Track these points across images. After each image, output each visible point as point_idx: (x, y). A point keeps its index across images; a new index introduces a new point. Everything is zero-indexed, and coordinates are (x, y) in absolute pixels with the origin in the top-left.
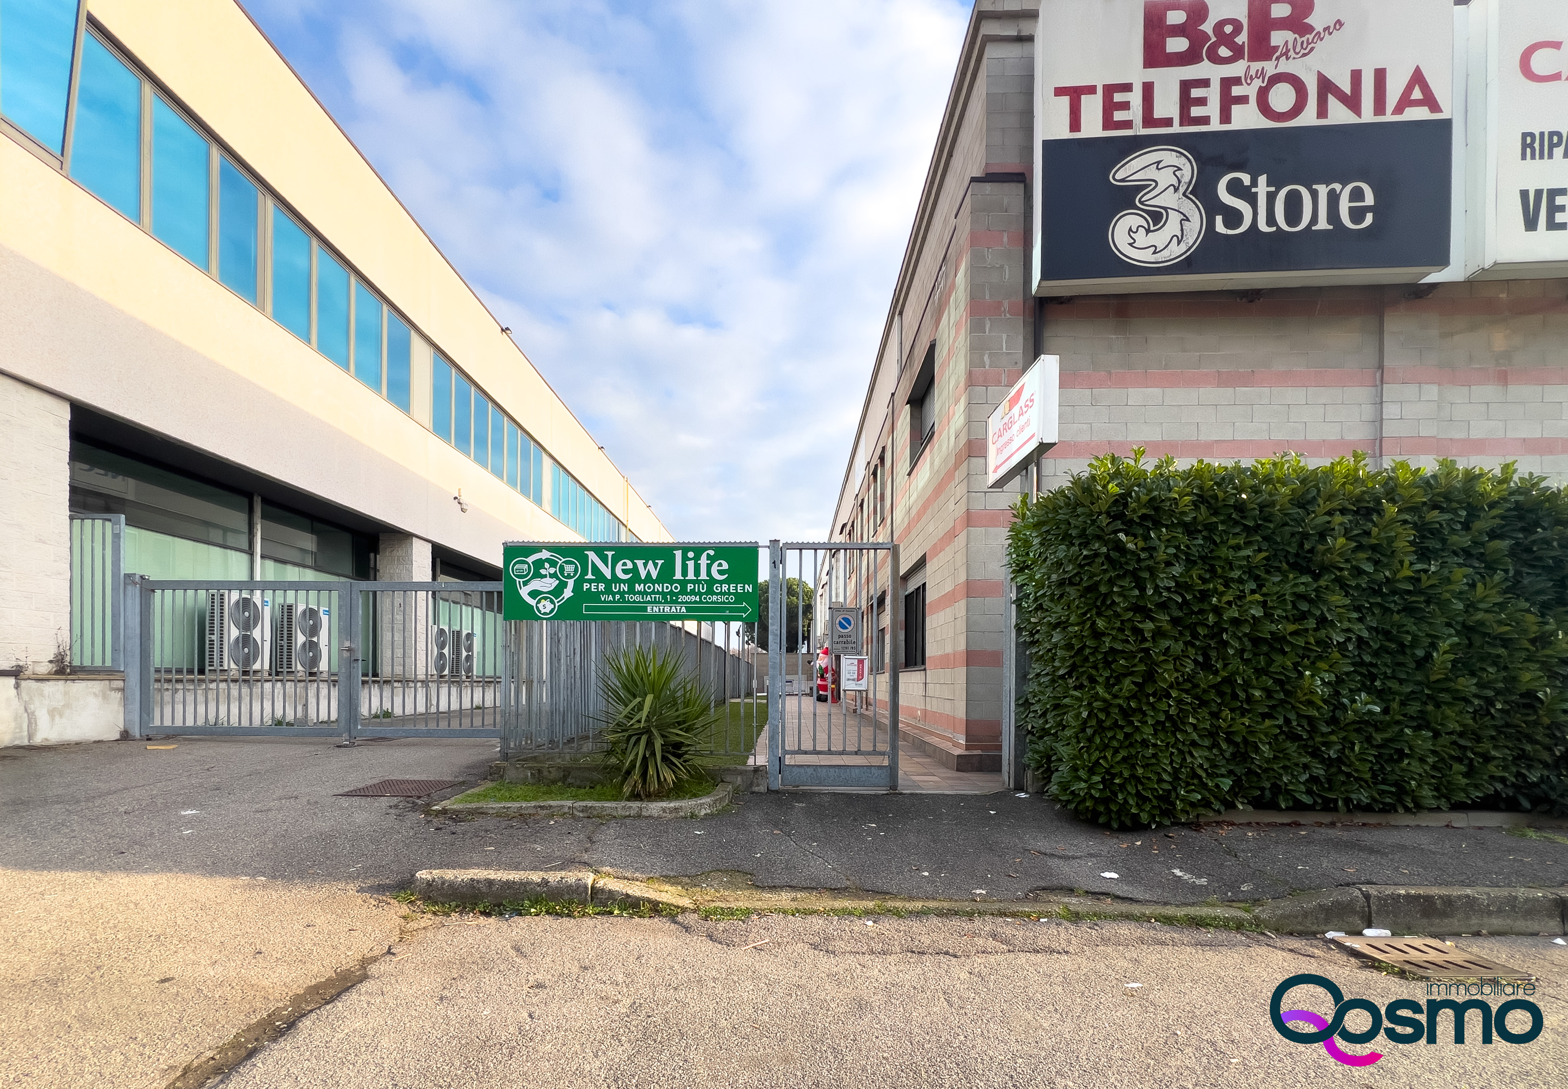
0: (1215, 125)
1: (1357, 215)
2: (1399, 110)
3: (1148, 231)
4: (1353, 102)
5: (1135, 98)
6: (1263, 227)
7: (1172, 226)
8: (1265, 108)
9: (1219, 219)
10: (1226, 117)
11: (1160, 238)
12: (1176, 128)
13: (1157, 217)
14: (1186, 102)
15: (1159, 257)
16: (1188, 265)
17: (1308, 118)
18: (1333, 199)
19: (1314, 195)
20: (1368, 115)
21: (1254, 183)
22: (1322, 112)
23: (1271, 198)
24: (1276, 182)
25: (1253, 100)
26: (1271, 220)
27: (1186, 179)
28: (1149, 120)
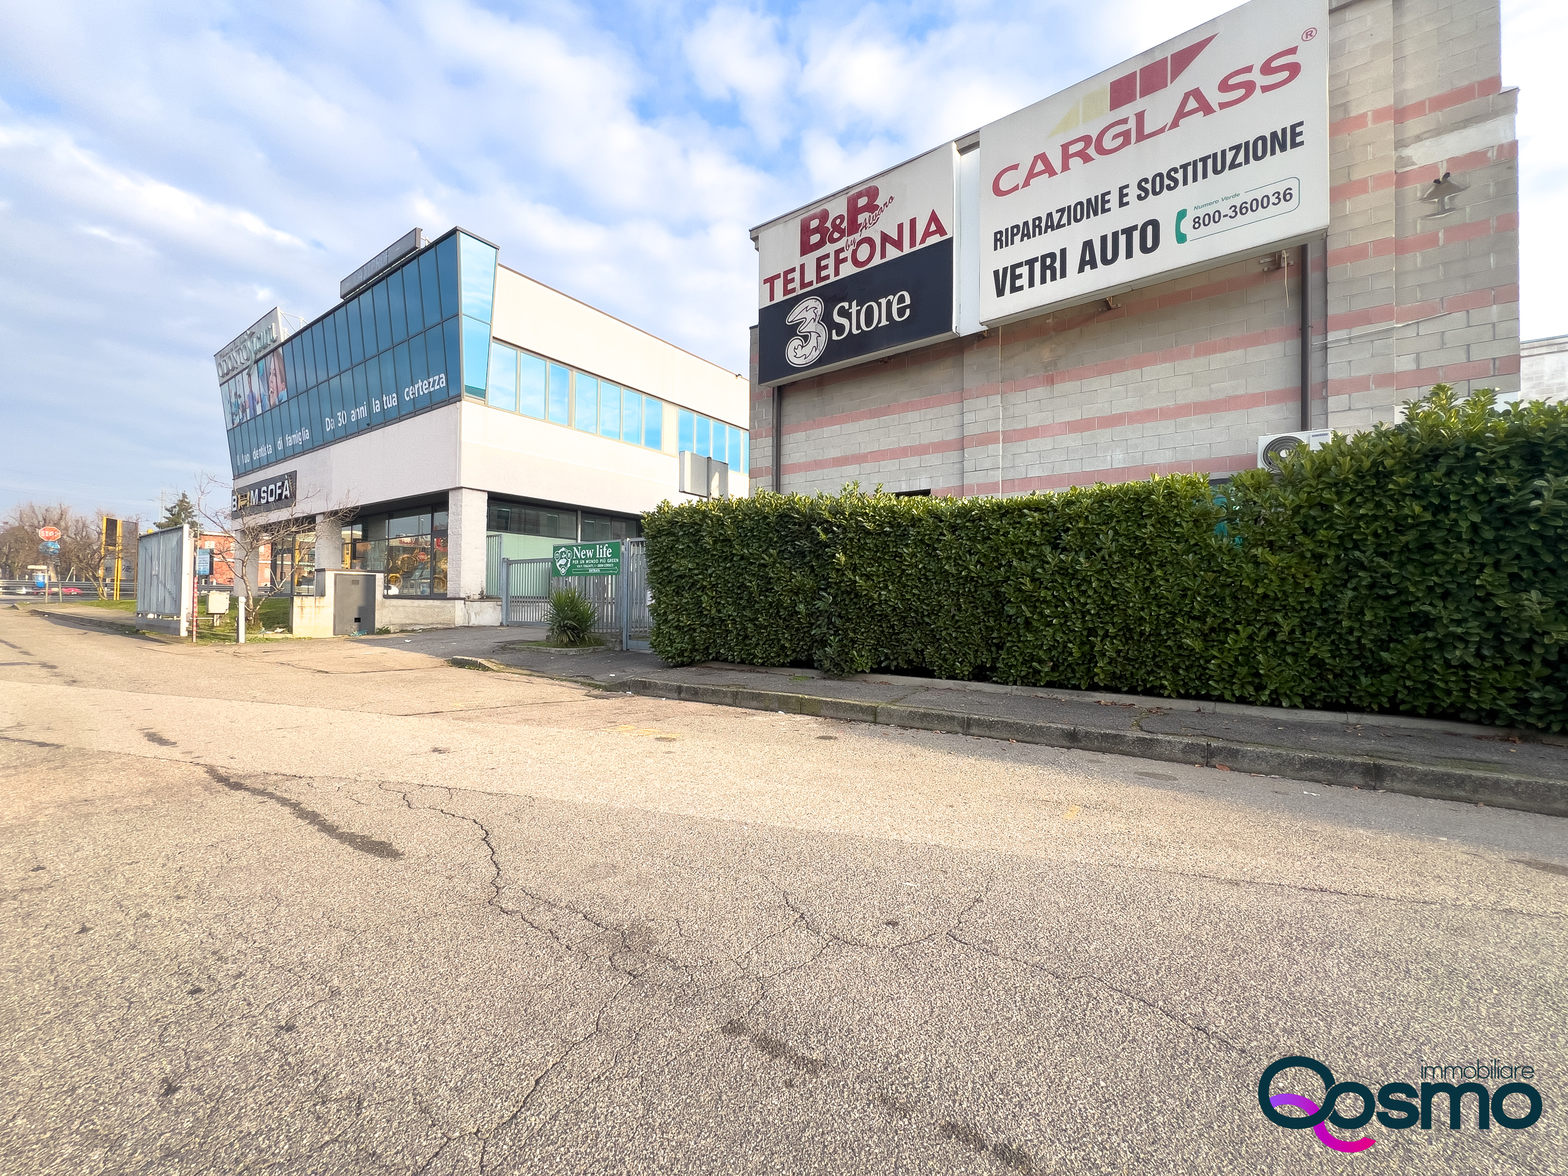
0: (833, 279)
1: (901, 312)
2: (923, 241)
3: (802, 347)
4: (898, 244)
5: (797, 275)
6: (855, 331)
7: (813, 342)
8: (856, 262)
9: (834, 332)
10: (837, 273)
11: (807, 350)
12: (815, 286)
13: (806, 338)
14: (819, 268)
15: (807, 360)
16: (820, 361)
17: (877, 261)
18: (889, 304)
19: (879, 305)
20: (907, 250)
21: (850, 307)
22: (883, 255)
23: (858, 312)
24: (860, 304)
25: (850, 259)
26: (859, 327)
27: (819, 313)
28: (803, 285)
